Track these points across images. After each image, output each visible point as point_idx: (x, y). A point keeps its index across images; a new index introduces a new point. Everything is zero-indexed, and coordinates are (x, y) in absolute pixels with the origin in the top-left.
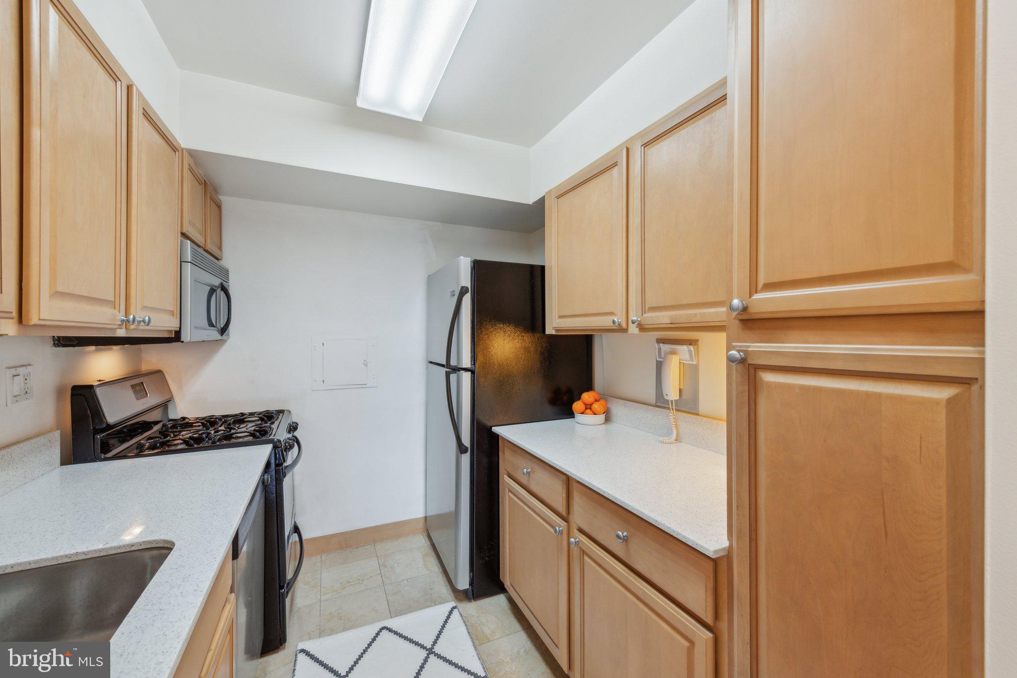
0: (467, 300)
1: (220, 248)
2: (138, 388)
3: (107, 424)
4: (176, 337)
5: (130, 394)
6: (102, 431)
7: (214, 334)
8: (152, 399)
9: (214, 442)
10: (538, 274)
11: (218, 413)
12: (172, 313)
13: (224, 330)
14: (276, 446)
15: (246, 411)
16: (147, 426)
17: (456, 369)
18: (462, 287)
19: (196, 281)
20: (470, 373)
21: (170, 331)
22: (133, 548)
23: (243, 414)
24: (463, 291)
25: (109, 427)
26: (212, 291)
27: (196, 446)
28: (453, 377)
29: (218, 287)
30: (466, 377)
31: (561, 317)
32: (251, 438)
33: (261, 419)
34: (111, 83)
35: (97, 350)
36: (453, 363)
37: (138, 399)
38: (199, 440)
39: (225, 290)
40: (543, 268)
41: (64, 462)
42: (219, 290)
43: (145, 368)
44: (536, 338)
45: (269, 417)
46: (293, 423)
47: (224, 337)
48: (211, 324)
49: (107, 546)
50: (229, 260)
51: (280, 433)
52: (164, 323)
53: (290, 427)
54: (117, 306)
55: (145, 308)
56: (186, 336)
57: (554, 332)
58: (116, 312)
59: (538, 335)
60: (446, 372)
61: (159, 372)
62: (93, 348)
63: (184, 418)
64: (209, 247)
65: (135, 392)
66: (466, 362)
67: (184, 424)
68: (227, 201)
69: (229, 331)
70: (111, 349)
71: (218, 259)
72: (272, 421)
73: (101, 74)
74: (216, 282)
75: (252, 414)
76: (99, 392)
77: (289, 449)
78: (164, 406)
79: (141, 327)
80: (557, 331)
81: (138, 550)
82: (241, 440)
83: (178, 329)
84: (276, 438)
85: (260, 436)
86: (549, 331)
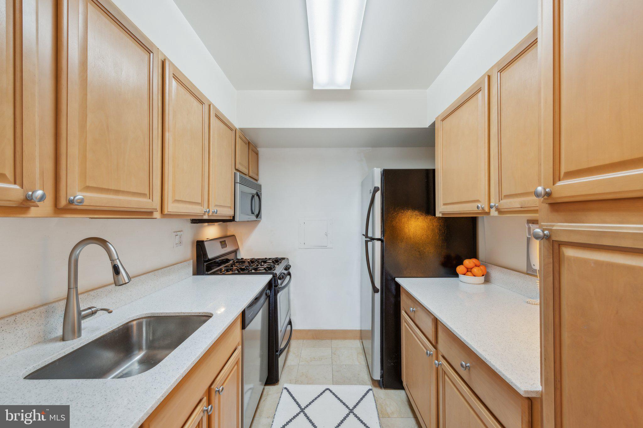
0: (378, 195)
1: (258, 175)
2: (223, 243)
3: (208, 259)
4: (233, 219)
5: (219, 245)
6: (207, 261)
7: (253, 218)
8: (229, 249)
9: (249, 271)
10: (431, 175)
11: (256, 257)
12: (230, 207)
13: (257, 216)
14: (275, 276)
15: (268, 257)
16: (227, 261)
17: (372, 239)
18: (375, 187)
19: (242, 192)
20: (380, 242)
21: (231, 216)
22: (200, 315)
23: (266, 259)
24: (376, 190)
25: (209, 260)
26: (253, 197)
27: (241, 272)
28: (370, 244)
29: (255, 194)
30: (378, 244)
31: (444, 204)
32: (264, 271)
33: (273, 262)
34: (200, 106)
35: (208, 225)
36: (370, 235)
37: (222, 248)
38: (243, 270)
39: (258, 195)
40: (434, 171)
41: (194, 274)
42: (255, 196)
43: (229, 233)
44: (429, 220)
45: (277, 261)
46: (288, 265)
47: (258, 219)
48: (253, 213)
49: (191, 312)
50: (262, 181)
51: (279, 270)
52: (227, 212)
53: (286, 267)
54: (203, 205)
55: (216, 206)
56: (237, 219)
57: (440, 215)
58: (202, 208)
59: (430, 217)
60: (365, 240)
61: (234, 235)
62: (206, 224)
63: (242, 259)
64: (251, 174)
65: (222, 245)
66: (378, 235)
67: (242, 261)
68: (261, 151)
69: (261, 215)
70: (214, 224)
71: (257, 180)
72: (278, 263)
73: (195, 103)
74: (254, 192)
75: (270, 259)
76: (206, 243)
77: (282, 278)
78: (235, 252)
79: (214, 215)
80: (443, 214)
81: (202, 316)
82: (261, 271)
83: (233, 215)
84: (275, 272)
85: (269, 270)
86: (438, 214)
